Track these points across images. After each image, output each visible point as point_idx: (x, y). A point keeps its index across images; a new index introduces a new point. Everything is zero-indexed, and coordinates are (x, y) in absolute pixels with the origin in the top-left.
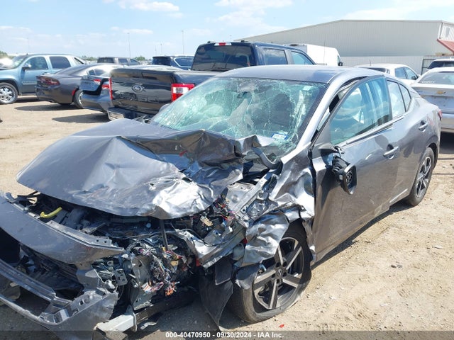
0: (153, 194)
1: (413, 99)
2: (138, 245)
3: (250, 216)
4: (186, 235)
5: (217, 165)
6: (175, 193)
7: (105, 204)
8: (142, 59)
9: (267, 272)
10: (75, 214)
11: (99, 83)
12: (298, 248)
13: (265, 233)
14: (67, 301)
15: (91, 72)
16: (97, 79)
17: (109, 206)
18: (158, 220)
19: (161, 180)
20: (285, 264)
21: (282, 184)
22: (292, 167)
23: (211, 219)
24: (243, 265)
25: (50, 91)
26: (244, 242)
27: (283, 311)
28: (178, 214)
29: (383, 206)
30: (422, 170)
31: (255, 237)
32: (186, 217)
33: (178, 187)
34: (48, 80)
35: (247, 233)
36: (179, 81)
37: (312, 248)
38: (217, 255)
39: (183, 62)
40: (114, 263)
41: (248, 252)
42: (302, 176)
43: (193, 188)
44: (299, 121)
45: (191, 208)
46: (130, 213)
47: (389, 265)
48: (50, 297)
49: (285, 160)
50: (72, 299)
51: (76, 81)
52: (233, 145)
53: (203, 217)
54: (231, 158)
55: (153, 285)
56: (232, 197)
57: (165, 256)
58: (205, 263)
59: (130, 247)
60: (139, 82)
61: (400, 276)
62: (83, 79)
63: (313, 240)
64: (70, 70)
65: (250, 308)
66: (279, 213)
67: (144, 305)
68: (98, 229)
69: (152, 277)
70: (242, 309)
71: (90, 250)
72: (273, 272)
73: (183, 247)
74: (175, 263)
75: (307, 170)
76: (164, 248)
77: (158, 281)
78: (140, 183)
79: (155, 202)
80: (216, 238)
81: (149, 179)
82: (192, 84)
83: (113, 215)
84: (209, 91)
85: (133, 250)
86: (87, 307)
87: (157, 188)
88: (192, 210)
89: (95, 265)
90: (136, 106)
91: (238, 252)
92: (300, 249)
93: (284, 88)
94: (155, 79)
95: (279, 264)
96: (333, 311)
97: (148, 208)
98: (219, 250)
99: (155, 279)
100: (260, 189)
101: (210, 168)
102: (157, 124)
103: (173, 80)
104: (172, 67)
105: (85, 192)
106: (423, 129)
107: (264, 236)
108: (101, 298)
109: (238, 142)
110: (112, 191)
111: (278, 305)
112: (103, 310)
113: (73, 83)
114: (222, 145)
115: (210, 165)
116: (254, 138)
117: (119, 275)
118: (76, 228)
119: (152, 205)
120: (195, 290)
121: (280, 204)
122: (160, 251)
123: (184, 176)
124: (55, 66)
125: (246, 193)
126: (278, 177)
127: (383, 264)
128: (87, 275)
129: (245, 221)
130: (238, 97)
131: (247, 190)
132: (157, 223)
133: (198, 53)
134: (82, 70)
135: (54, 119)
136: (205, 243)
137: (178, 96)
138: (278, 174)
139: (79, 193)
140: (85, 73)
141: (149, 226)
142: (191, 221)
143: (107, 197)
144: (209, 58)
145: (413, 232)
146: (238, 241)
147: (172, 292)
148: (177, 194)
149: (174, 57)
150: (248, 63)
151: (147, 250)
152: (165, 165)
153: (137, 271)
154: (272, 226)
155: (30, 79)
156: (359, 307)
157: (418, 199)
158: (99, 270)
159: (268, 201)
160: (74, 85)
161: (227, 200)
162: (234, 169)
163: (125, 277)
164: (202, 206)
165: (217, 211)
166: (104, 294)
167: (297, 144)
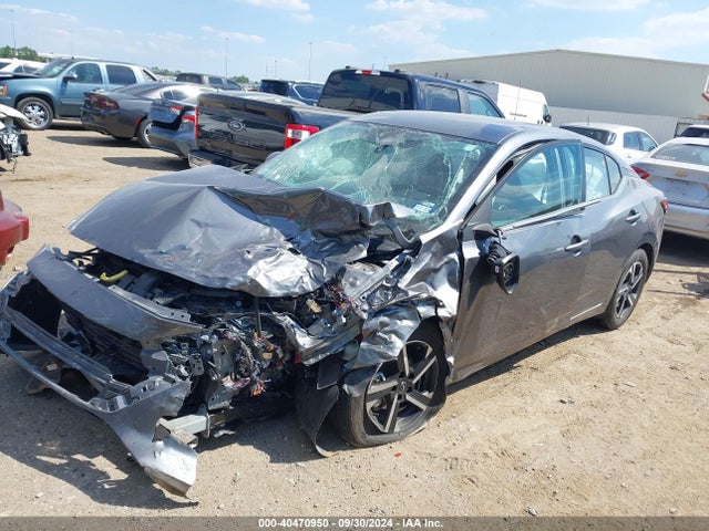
0: (249, 264)
1: (625, 178)
2: (224, 326)
3: (370, 305)
4: (286, 320)
5: (336, 236)
6: (276, 266)
7: (187, 271)
8: (244, 80)
9: (386, 382)
10: (146, 280)
11: (178, 112)
12: (431, 357)
13: (387, 329)
14: (127, 386)
15: (167, 95)
16: (176, 106)
17: (191, 272)
18: (253, 296)
19: (261, 247)
20: (412, 376)
21: (418, 270)
22: (433, 249)
23: (319, 303)
24: (355, 367)
25: (104, 117)
26: (359, 338)
27: (402, 438)
28: (277, 292)
29: (561, 320)
30: (628, 280)
31: (374, 333)
32: (288, 298)
33: (282, 258)
34: (101, 100)
35: (364, 327)
36: (297, 121)
37: (451, 360)
38: (323, 351)
39: (307, 92)
40: (190, 346)
41: (363, 350)
42: (446, 263)
43: (301, 262)
44: (453, 190)
45: (295, 286)
46: (217, 284)
47: (558, 399)
48: (105, 379)
49: (425, 238)
50: (133, 384)
51: (144, 105)
52: (358, 212)
53: (309, 300)
54: (354, 228)
55: (236, 380)
56: (351, 280)
57: (256, 345)
58: (307, 359)
59: (213, 327)
60: (238, 116)
61: (569, 414)
62: (154, 104)
63: (452, 349)
64: (136, 88)
65: (358, 427)
66: (409, 305)
67: (222, 405)
68: (174, 301)
69: (237, 369)
70: (348, 424)
71: (163, 325)
72: (394, 383)
73: (280, 336)
74: (267, 356)
75: (454, 256)
76: (256, 334)
77: (243, 377)
78: (234, 249)
79: (250, 273)
80: (325, 329)
81: (245, 245)
82: (315, 126)
83: (194, 284)
84: (338, 138)
85: (215, 332)
86: (151, 394)
87: (254, 257)
88: (297, 290)
89: (165, 346)
90: (230, 152)
91: (350, 350)
92: (435, 359)
93: (439, 145)
94: (263, 114)
95: (403, 374)
96: (469, 446)
97: (241, 279)
98: (326, 344)
99: (240, 373)
100: (389, 273)
101: (326, 240)
102: (261, 177)
103: (289, 118)
104: (289, 99)
105: (161, 253)
106: (632, 222)
107: (386, 333)
108: (168, 385)
109: (365, 208)
110: (197, 255)
111: (397, 429)
112: (171, 400)
113: (138, 107)
114: (345, 210)
115: (326, 235)
116: (387, 206)
117: (194, 361)
118: (145, 297)
119: (246, 277)
120: (290, 397)
121: (411, 293)
122: (250, 337)
123: (291, 246)
124: (113, 80)
125: (368, 277)
126: (413, 260)
127: (550, 397)
128: (154, 356)
129: (364, 311)
130: (376, 151)
131: (371, 273)
132: (251, 301)
133: (329, 80)
134: (154, 90)
135: (105, 159)
136: (309, 334)
137: (293, 141)
138: (414, 256)
139: (154, 253)
140: (157, 95)
141: (239, 304)
142: (293, 304)
143: (190, 262)
144: (346, 92)
145: (600, 363)
146: (352, 337)
147: (259, 392)
148: (279, 267)
149: (294, 83)
150: (402, 104)
151: (234, 333)
152: (268, 230)
153: (218, 359)
154: (399, 322)
155: (74, 95)
156: (504, 444)
157: (617, 321)
158: (169, 352)
159: (396, 289)
160: (141, 111)
161: (343, 282)
162: (357, 243)
163: (201, 365)
164: (309, 286)
165: (328, 294)
166: (174, 381)
167: (444, 220)
